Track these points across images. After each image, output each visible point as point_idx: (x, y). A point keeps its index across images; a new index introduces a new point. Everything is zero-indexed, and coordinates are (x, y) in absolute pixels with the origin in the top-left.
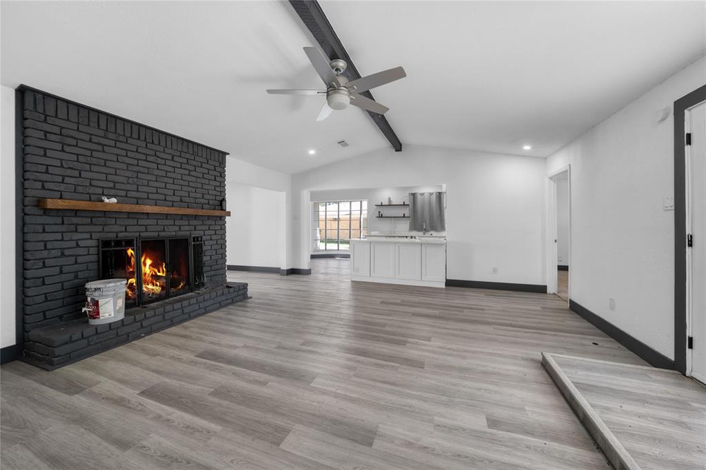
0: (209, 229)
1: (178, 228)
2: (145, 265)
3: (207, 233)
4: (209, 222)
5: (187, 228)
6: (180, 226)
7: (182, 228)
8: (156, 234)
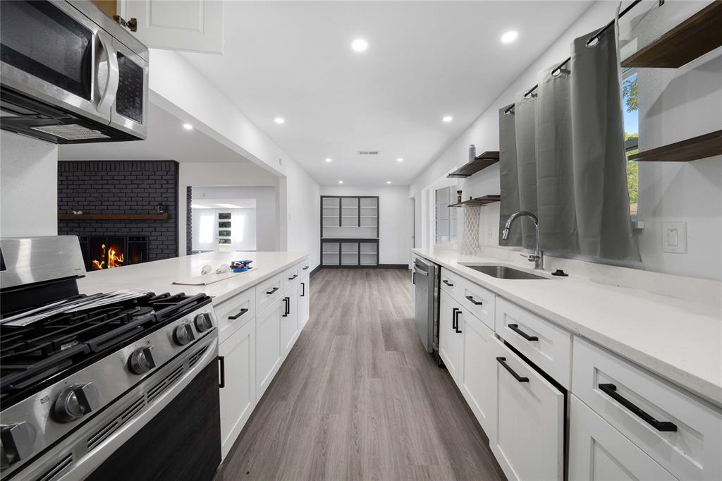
0: (155, 231)
1: (128, 230)
2: (111, 254)
3: (153, 234)
4: (155, 225)
5: (136, 230)
6: (130, 228)
7: (132, 230)
8: (113, 234)
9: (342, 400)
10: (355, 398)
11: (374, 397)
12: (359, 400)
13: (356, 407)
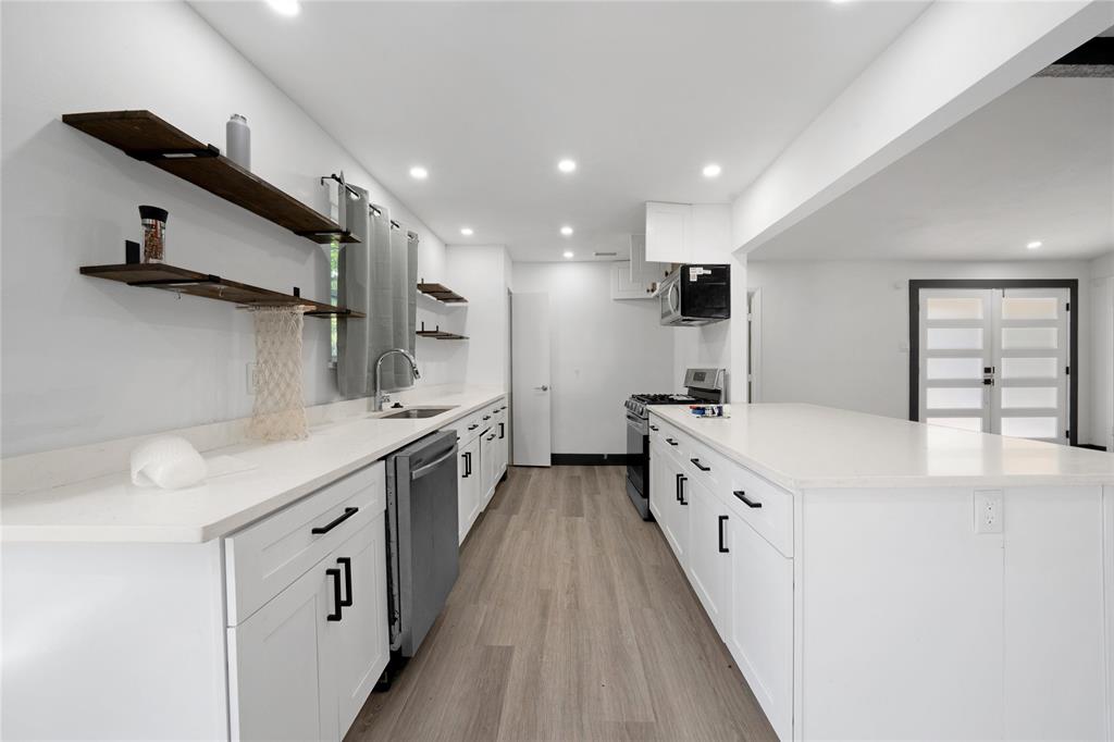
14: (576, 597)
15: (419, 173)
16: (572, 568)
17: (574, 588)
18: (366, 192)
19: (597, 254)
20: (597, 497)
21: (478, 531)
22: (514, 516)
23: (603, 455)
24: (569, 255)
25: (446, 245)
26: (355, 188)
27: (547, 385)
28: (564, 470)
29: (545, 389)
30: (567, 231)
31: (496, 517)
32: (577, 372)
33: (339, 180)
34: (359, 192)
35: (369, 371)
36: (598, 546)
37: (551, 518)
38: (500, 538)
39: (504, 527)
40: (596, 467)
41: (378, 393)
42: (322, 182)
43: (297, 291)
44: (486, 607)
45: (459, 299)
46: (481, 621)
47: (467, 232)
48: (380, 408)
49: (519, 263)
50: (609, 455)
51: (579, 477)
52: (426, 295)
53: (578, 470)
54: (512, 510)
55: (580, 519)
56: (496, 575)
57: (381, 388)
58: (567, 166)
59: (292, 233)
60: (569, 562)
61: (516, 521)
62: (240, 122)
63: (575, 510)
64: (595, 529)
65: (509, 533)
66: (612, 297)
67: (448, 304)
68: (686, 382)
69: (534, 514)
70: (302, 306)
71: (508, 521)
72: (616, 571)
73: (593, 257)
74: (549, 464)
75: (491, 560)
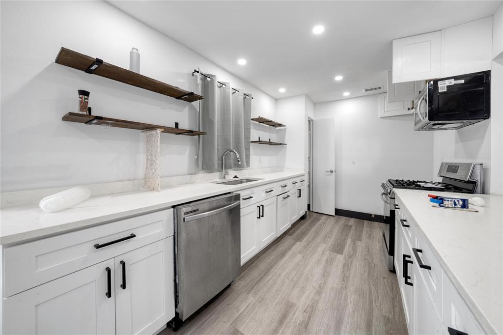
9: (330, 295)
10: (319, 293)
11: (303, 287)
12: (316, 290)
13: (320, 286)
14: (309, 318)
15: (242, 62)
16: (317, 291)
17: (311, 310)
18: (214, 76)
19: (366, 90)
20: (359, 243)
21: (274, 247)
22: (298, 243)
23: (371, 215)
24: (346, 94)
25: (276, 100)
26: (208, 75)
27: (333, 169)
28: (343, 220)
29: (332, 172)
30: (339, 78)
31: (288, 240)
32: (354, 163)
33: (198, 72)
34: (210, 76)
35: (219, 160)
36: (344, 280)
37: (320, 250)
38: (283, 254)
39: (289, 248)
40: (365, 221)
41: (223, 170)
42: (193, 75)
43: (177, 124)
44: (252, 298)
45: (280, 125)
46: (244, 308)
47: (282, 90)
48: (224, 178)
49: (317, 103)
50: (375, 215)
51: (351, 226)
52: (261, 124)
53: (352, 221)
54: (299, 239)
55: (339, 255)
56: (267, 280)
57: (225, 168)
58: (318, 30)
59: (175, 99)
60: (317, 287)
61: (299, 246)
62: (135, 51)
63: (338, 248)
64: (347, 267)
65: (290, 253)
66: (379, 116)
67: (277, 128)
68: (440, 172)
69: (311, 244)
70: (159, 129)
71: (294, 244)
72: (350, 307)
73: (363, 92)
74: (334, 214)
75: (271, 267)
